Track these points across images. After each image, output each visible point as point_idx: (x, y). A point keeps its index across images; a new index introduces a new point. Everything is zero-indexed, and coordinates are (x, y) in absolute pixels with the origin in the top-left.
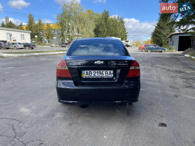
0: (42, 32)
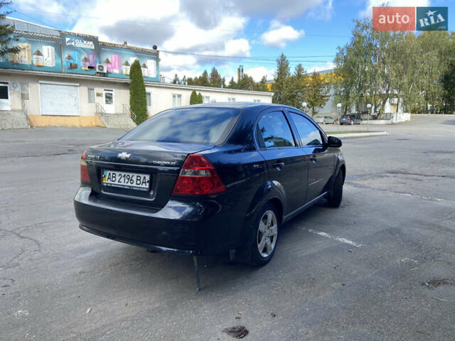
0: (302, 92)
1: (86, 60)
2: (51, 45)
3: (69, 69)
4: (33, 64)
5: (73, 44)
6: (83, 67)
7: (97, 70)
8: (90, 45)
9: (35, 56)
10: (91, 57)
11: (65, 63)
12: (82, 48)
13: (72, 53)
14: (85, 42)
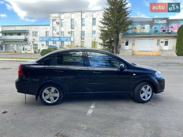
1: (162, 28)
2: (149, 24)
3: (154, 32)
4: (141, 32)
5: (157, 22)
6: (160, 31)
7: (166, 32)
8: (165, 21)
9: (142, 29)
10: (164, 26)
11: (153, 30)
12: (161, 23)
13: (156, 26)
14: (163, 21)
